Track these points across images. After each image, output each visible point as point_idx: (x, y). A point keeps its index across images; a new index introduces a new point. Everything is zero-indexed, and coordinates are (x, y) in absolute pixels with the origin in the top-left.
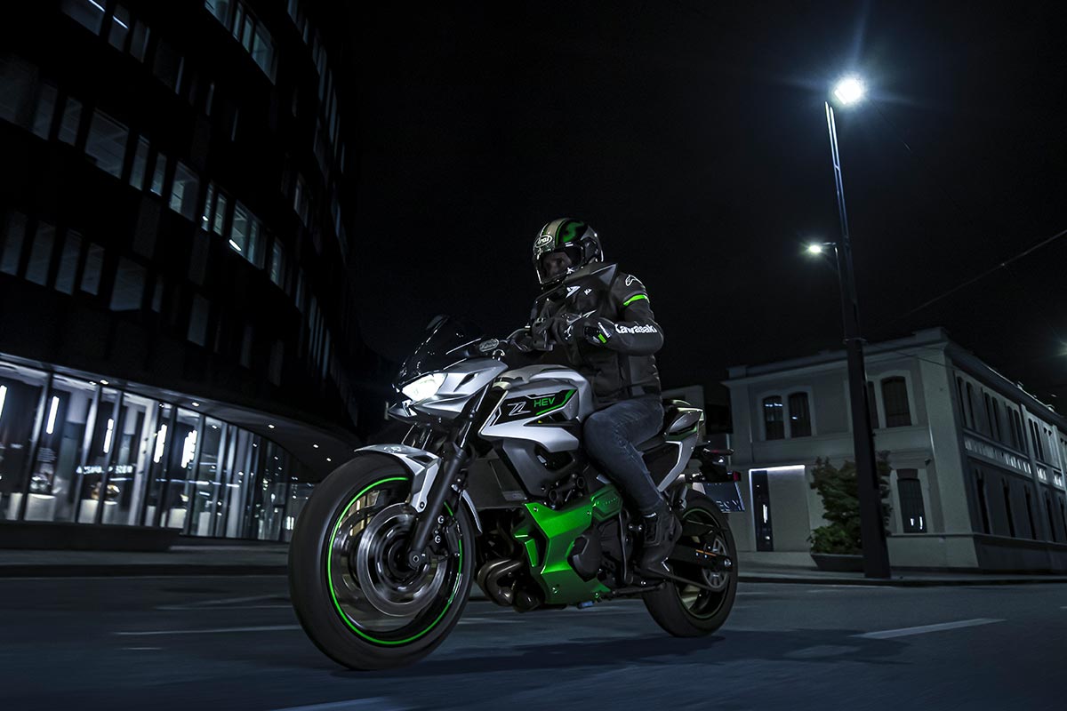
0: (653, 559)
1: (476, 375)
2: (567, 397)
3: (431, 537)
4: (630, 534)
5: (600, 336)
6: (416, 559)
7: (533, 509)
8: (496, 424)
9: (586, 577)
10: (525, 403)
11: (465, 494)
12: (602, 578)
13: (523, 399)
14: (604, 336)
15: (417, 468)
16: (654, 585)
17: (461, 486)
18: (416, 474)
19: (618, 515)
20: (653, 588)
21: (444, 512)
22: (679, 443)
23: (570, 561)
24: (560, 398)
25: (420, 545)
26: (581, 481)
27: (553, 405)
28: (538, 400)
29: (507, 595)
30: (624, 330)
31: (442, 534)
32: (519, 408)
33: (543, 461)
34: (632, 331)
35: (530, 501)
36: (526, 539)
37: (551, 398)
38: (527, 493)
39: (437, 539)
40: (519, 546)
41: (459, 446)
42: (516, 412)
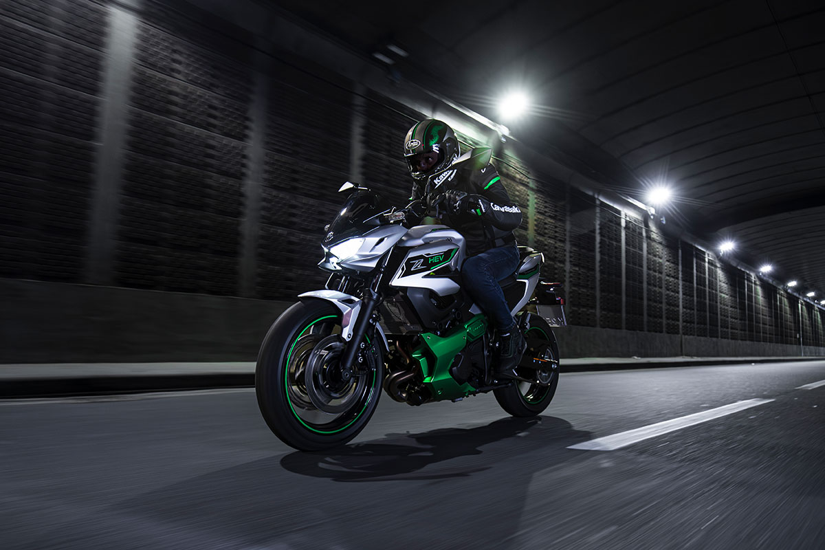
0: (508, 367)
1: (386, 239)
2: (452, 255)
3: (356, 358)
4: (492, 350)
5: (478, 210)
6: (347, 375)
7: (428, 337)
8: (402, 277)
9: (461, 382)
10: (422, 260)
11: (378, 326)
12: (470, 380)
13: (421, 257)
14: (481, 210)
15: (345, 309)
16: (505, 384)
17: (375, 320)
18: (344, 313)
19: (482, 336)
20: (504, 386)
21: (364, 340)
22: (526, 281)
23: (451, 372)
24: (447, 255)
25: (348, 365)
26: (458, 314)
27: (443, 261)
28: (432, 258)
29: (404, 395)
30: (497, 208)
31: (363, 356)
32: (418, 264)
33: (434, 302)
34: (502, 210)
35: (424, 332)
36: (420, 357)
37: (441, 255)
38: (423, 326)
39: (360, 360)
40: (415, 362)
41: (374, 291)
42: (416, 267)
